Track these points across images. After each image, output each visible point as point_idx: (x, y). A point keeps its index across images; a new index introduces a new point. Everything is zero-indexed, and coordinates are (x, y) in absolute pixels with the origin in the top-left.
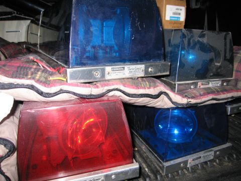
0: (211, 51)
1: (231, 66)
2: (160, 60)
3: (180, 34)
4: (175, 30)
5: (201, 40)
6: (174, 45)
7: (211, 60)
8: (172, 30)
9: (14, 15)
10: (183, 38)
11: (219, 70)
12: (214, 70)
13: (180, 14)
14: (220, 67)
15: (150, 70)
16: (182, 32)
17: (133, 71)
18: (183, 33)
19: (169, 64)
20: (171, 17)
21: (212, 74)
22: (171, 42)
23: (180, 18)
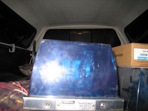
2: (114, 97)
3: (139, 72)
4: (136, 68)
6: (135, 81)
8: (133, 69)
10: (141, 76)
13: (147, 55)
15: (102, 105)
16: (140, 70)
17: (83, 105)
18: (142, 72)
19: (123, 101)
20: (138, 57)
22: (132, 78)
23: (147, 58)
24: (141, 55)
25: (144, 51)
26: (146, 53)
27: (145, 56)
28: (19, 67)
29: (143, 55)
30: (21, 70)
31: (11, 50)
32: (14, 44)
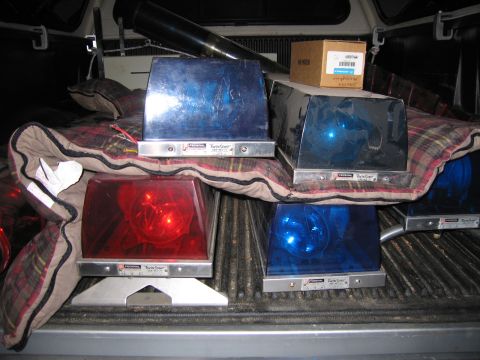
0: (361, 128)
1: (401, 152)
5: (341, 110)
7: (362, 142)
9: (147, 45)
11: (378, 158)
12: (367, 156)
13: (353, 64)
14: (379, 152)
17: (218, 149)
20: (335, 69)
21: (363, 162)
23: (353, 70)
24: (342, 64)
25: (348, 57)
26: (352, 60)
27: (350, 67)
28: (69, 89)
29: (346, 64)
30: (76, 97)
31: (39, 43)
32: (42, 27)
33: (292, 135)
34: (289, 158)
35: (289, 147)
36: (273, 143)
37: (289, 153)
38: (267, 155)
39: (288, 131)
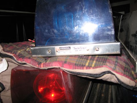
17: (79, 50)
33: (134, 38)
34: (132, 53)
35: (131, 46)
36: (119, 43)
37: (132, 50)
38: (115, 53)
39: (131, 36)
